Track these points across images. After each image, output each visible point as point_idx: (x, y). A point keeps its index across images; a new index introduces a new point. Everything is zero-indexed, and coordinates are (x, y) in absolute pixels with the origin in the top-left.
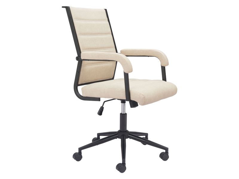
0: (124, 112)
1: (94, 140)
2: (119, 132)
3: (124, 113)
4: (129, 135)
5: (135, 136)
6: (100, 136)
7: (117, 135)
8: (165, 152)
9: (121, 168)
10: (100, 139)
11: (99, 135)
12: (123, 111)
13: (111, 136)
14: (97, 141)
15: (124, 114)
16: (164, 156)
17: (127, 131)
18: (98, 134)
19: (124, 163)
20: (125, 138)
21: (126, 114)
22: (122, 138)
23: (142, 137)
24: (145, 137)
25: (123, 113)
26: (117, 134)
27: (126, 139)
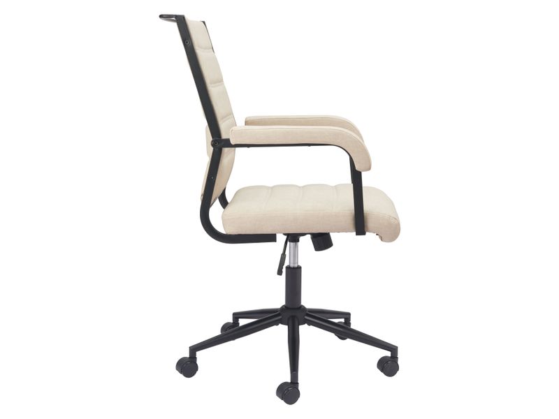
0: (294, 263)
1: (225, 328)
2: (284, 309)
3: (296, 266)
4: (306, 317)
5: (322, 319)
6: (240, 320)
7: (280, 317)
8: (390, 355)
9: (289, 392)
10: (240, 325)
11: (237, 316)
12: (292, 262)
13: (264, 319)
14: (231, 332)
15: (294, 268)
16: (389, 366)
17: (302, 308)
18: (234, 314)
19: (294, 382)
20: (297, 324)
21: (299, 268)
22: (290, 322)
23: (336, 321)
24: (343, 320)
25: (292, 265)
26: (279, 315)
27: (300, 327)
